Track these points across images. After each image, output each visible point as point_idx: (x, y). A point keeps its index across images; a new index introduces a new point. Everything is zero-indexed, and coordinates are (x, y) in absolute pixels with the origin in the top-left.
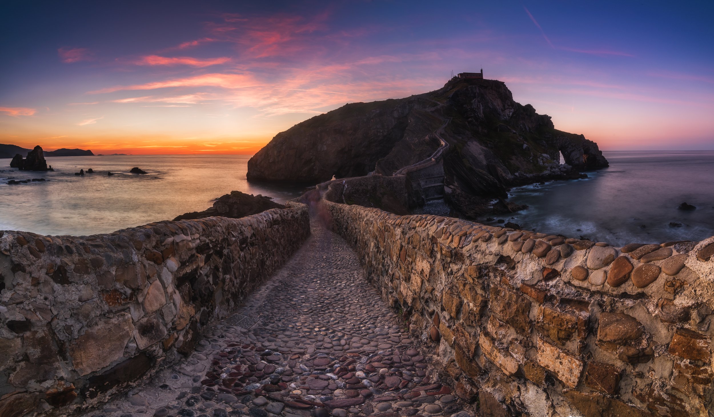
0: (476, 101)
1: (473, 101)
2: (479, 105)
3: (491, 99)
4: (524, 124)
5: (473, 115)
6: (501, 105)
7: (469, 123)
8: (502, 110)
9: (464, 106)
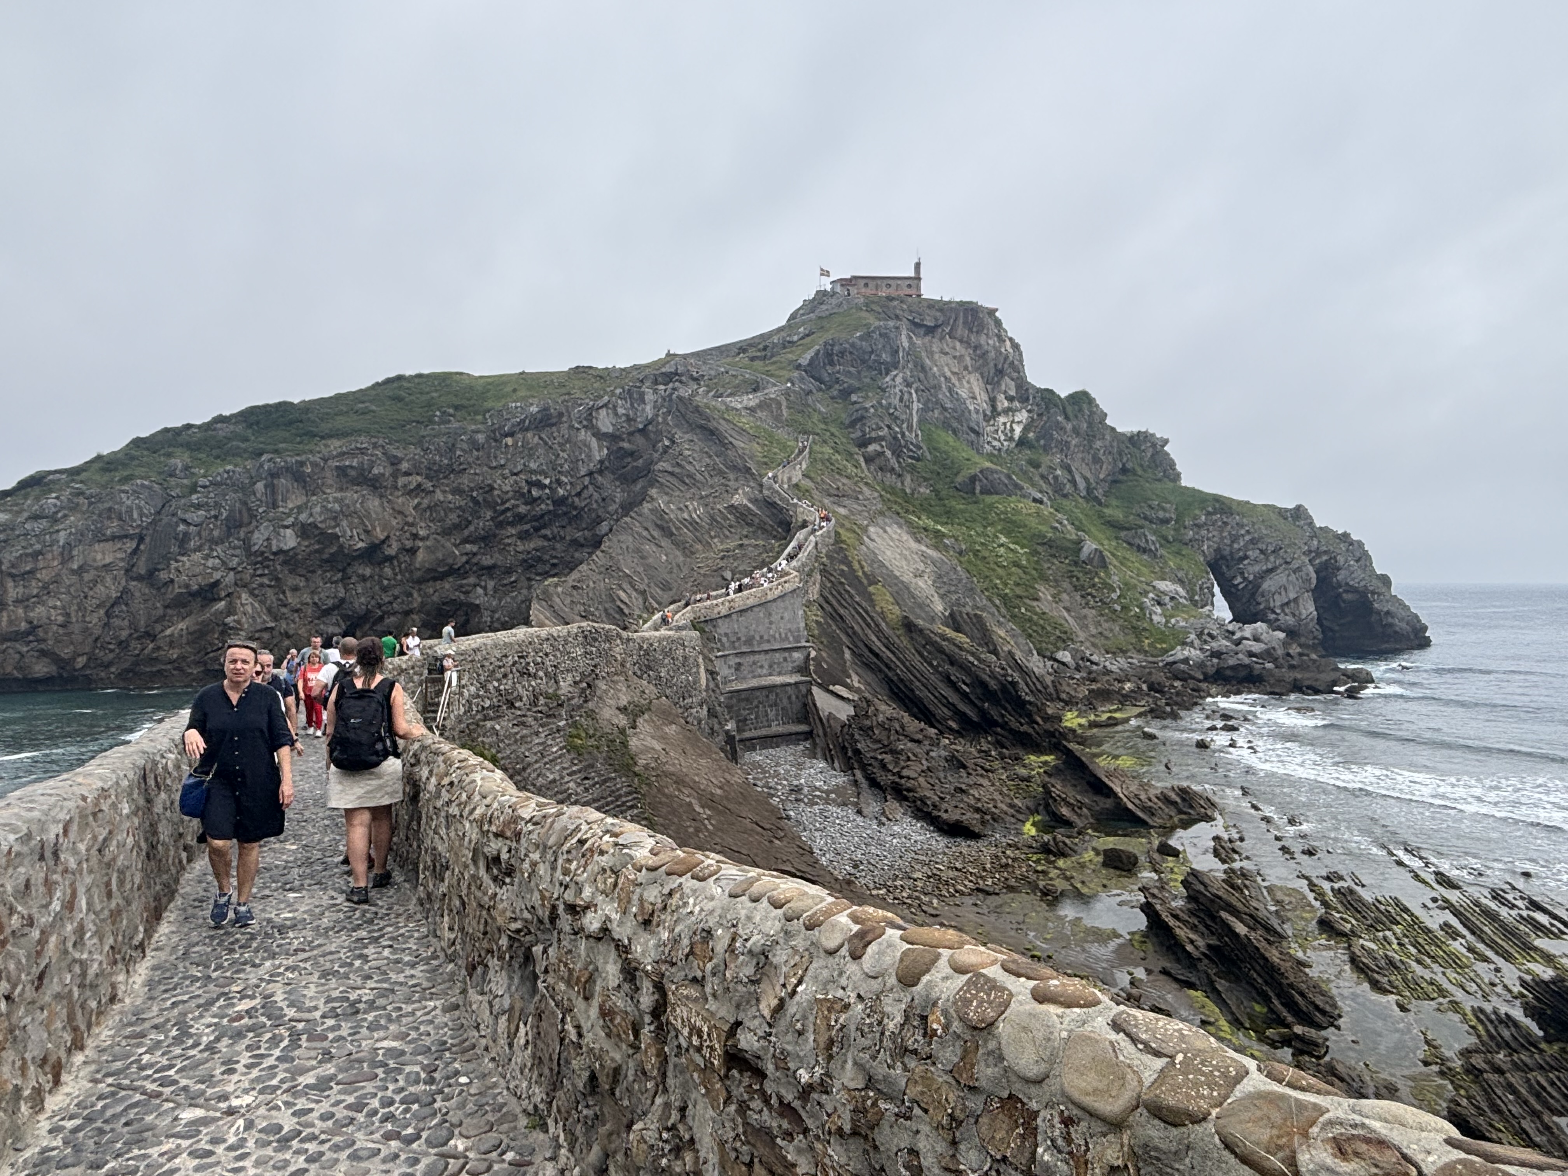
0: (899, 380)
1: (888, 379)
2: (906, 397)
3: (948, 374)
4: (1068, 469)
5: (884, 432)
6: (982, 398)
7: (869, 460)
8: (985, 415)
9: (854, 398)
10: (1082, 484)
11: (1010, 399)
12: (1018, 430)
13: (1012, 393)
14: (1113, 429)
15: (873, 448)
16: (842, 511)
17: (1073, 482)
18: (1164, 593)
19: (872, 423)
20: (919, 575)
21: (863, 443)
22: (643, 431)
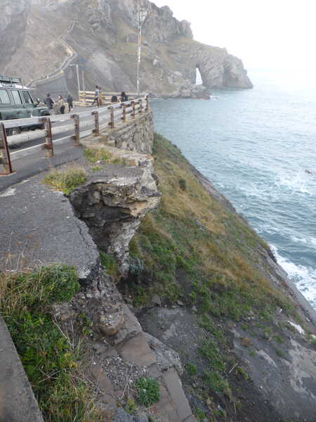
4: (158, 33)
5: (98, 20)
6: (133, 6)
7: (94, 29)
8: (133, 12)
9: (89, 6)
10: (161, 38)
11: (142, 7)
12: (144, 18)
13: (142, 4)
14: (174, 19)
15: (95, 25)
16: (84, 49)
17: (159, 38)
18: (175, 75)
19: (95, 16)
20: (105, 69)
21: (92, 23)
22: (21, 14)
